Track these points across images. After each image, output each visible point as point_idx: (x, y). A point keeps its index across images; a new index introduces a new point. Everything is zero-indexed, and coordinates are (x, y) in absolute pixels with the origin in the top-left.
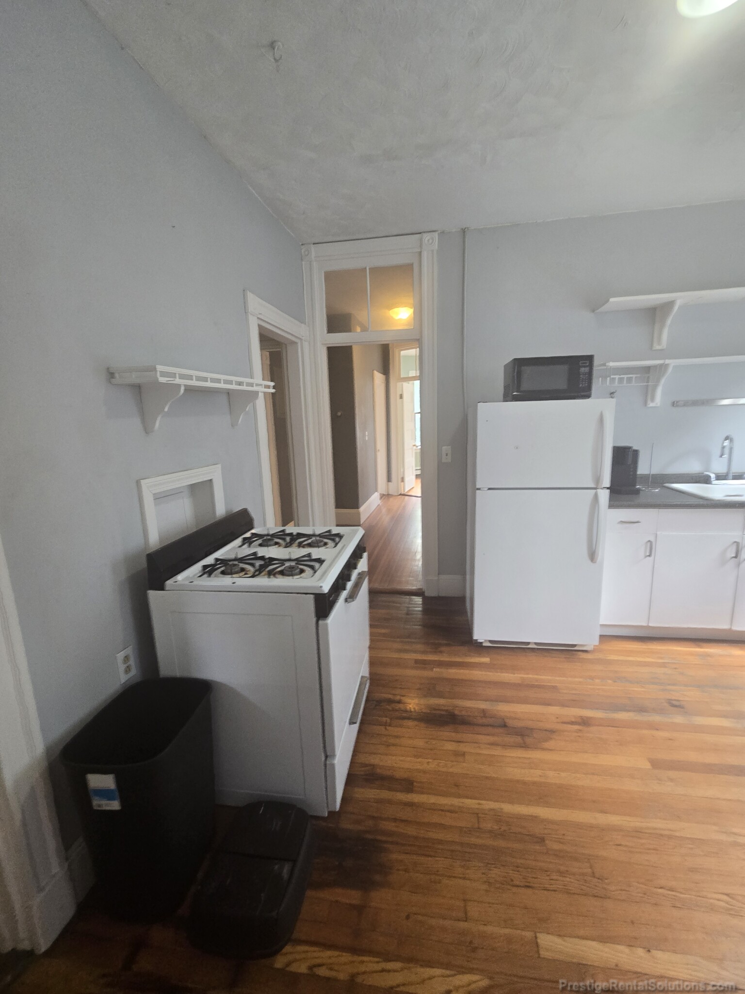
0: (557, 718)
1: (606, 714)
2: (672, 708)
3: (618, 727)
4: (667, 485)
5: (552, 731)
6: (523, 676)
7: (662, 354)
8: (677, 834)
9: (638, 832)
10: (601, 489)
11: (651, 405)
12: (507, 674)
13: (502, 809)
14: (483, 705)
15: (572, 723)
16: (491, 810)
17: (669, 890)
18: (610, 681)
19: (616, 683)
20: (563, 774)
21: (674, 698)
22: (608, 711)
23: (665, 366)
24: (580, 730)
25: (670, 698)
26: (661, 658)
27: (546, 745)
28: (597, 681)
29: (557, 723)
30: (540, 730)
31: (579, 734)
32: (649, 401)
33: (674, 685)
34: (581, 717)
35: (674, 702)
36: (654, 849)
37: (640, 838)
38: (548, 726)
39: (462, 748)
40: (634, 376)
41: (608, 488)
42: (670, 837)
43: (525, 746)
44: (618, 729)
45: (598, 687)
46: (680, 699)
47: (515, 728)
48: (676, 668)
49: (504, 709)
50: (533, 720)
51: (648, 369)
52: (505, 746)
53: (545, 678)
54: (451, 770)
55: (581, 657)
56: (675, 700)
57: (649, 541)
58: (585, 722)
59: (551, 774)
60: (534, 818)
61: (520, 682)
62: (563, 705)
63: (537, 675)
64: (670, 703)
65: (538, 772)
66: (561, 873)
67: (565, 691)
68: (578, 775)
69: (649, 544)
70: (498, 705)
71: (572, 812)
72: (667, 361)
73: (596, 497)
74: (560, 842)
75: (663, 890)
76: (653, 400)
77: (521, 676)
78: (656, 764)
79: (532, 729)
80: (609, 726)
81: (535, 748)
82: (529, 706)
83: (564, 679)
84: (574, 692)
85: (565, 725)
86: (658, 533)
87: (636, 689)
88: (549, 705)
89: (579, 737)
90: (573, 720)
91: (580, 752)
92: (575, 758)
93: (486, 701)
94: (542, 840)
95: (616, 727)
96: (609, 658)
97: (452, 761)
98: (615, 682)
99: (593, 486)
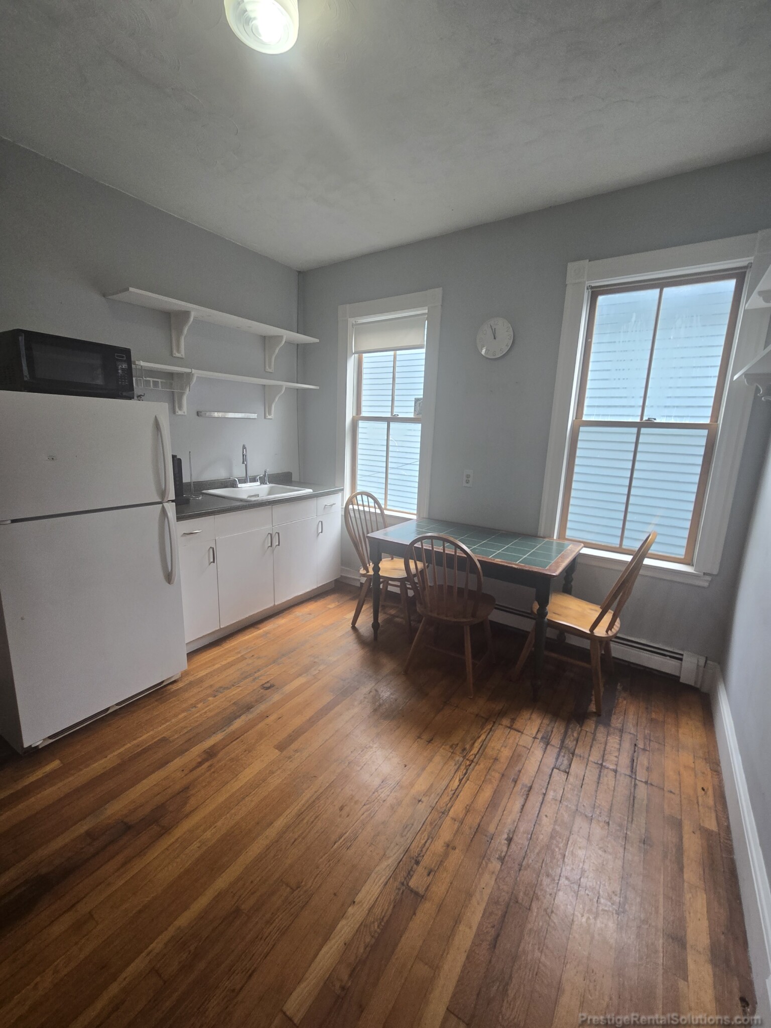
0: (183, 770)
1: (224, 733)
2: (269, 690)
3: (240, 737)
4: (204, 491)
5: (186, 789)
6: (119, 751)
7: (180, 362)
8: (321, 791)
9: (300, 815)
10: (166, 502)
11: (180, 413)
12: (97, 764)
13: (179, 928)
14: (83, 828)
15: (200, 764)
16: (166, 945)
17: (339, 839)
18: (210, 699)
19: (217, 697)
20: (219, 824)
21: (264, 682)
22: (225, 728)
23: (189, 376)
24: (211, 766)
25: (261, 684)
26: (239, 653)
27: (188, 808)
28: (199, 705)
29: (186, 775)
30: (174, 796)
31: (212, 770)
32: (177, 409)
33: (259, 670)
34: (205, 752)
35: (266, 685)
36: (315, 819)
37: (303, 819)
38: (178, 787)
39: (83, 908)
40: (159, 380)
41: (173, 501)
42: (318, 798)
43: (166, 830)
44: (240, 739)
45: (204, 711)
46: (268, 680)
47: (143, 819)
48: (253, 656)
49: (115, 809)
50: (160, 793)
51: (171, 375)
52: (141, 852)
53: (146, 737)
54: (82, 956)
55: (172, 690)
56: (266, 683)
57: (211, 547)
58: (211, 754)
59: (208, 834)
60: (219, 897)
61: (119, 761)
62: (181, 752)
63: (135, 739)
64: (264, 688)
65: (196, 845)
66: (269, 922)
67: (176, 736)
68: (233, 811)
69: (211, 550)
70: (106, 809)
71: (246, 853)
72: (194, 371)
73: (164, 512)
74: (253, 894)
75: (337, 843)
76: (180, 408)
77: (116, 753)
78: (281, 747)
79: (163, 804)
80: (232, 742)
81: (176, 822)
82: (144, 781)
83: (168, 724)
84: (185, 731)
85: (195, 772)
86: (217, 538)
87: (234, 692)
88: (167, 763)
89: (214, 772)
90: (199, 760)
91: (222, 787)
92: (221, 798)
93: (85, 818)
94: (237, 912)
95: (238, 738)
96: (198, 677)
97: (76, 943)
98: (215, 696)
99: (159, 500)
